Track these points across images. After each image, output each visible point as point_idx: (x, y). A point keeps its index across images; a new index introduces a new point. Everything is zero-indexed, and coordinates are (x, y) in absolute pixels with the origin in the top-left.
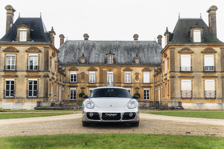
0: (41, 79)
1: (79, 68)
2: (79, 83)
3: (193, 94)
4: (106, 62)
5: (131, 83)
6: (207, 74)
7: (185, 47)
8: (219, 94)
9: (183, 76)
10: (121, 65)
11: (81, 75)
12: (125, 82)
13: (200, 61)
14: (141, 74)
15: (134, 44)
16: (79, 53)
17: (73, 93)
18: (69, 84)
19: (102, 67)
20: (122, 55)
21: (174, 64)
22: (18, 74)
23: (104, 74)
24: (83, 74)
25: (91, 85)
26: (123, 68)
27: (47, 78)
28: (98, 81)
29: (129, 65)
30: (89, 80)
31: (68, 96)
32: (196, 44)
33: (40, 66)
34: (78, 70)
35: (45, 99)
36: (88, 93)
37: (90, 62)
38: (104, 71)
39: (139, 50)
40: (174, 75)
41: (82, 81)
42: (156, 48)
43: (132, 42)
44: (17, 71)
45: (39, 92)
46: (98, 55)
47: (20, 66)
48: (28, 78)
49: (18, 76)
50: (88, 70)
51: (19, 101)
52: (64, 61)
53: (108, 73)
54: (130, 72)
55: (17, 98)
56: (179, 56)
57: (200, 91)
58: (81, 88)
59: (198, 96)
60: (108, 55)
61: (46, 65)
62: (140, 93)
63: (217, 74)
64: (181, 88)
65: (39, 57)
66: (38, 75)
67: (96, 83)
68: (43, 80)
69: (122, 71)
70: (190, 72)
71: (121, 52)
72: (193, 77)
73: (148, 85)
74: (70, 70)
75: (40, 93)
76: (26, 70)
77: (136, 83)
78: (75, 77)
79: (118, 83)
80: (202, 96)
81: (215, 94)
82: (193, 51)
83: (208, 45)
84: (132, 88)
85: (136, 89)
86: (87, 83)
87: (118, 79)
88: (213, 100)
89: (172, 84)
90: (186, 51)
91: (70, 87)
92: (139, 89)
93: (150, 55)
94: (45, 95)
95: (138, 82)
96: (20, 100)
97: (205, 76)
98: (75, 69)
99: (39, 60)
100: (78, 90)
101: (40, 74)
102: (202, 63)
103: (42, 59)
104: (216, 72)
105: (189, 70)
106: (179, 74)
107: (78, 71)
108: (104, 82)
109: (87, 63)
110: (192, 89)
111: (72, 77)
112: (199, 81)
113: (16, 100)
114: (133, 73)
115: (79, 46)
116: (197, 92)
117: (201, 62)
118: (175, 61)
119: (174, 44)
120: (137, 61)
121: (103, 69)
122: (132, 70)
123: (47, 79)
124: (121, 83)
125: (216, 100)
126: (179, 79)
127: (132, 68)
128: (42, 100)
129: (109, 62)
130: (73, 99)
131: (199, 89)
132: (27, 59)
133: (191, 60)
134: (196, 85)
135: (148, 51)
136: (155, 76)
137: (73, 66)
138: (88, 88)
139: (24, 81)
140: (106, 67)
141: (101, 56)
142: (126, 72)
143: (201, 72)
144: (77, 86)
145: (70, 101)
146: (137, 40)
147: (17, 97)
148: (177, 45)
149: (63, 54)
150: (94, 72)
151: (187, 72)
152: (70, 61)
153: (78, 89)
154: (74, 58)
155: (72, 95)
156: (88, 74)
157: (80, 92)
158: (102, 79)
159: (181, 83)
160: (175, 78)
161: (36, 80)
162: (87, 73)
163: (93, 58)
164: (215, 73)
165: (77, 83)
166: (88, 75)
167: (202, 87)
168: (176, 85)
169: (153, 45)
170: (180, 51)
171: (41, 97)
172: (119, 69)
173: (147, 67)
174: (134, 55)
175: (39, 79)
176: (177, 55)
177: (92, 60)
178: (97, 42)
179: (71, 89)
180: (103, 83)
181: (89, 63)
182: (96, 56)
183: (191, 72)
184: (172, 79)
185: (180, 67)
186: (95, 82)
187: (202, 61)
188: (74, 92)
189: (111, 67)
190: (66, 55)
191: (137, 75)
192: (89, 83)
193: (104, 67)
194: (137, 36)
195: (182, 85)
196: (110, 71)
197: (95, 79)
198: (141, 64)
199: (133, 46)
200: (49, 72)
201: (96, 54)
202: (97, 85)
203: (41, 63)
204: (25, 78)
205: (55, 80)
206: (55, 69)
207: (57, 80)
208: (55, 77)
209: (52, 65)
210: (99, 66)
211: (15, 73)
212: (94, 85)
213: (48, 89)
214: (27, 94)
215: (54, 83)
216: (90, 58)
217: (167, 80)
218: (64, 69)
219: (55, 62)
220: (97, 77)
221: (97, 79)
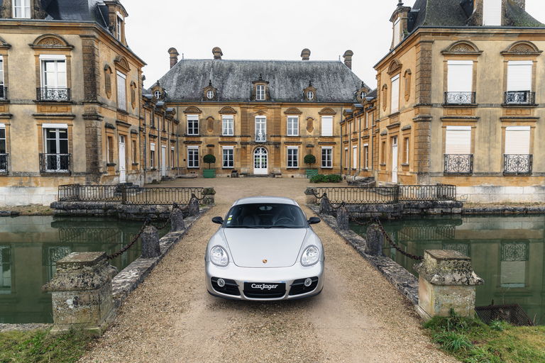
0: (77, 124)
1: (204, 109)
2: (204, 136)
3: (475, 162)
4: (252, 96)
5: (300, 137)
6: (513, 113)
7: (460, 38)
8: (538, 163)
9: (453, 116)
10: (282, 103)
11: (207, 121)
12: (288, 135)
13: (497, 76)
14: (316, 120)
15: (304, 66)
16: (203, 81)
17: (194, 155)
18: (185, 139)
19: (246, 106)
20: (282, 86)
21: (430, 84)
22: (14, 109)
23: (249, 119)
24: (210, 119)
25: (225, 140)
26: (284, 109)
27: (95, 121)
28: (239, 133)
29: (294, 104)
30: (221, 130)
31: (185, 160)
32: (489, 31)
33: (72, 89)
34: (200, 112)
35: (91, 177)
36: (220, 153)
37: (224, 97)
38: (250, 114)
39: (312, 76)
40: (427, 115)
41: (210, 133)
42: (342, 74)
43: (299, 62)
44: (9, 101)
45: (75, 157)
46: (238, 84)
47: (16, 88)
48: (41, 121)
49: (15, 114)
50: (221, 113)
51: (21, 183)
52: (175, 95)
53: (256, 117)
54: (297, 116)
55: (16, 175)
56: (442, 64)
57: (492, 156)
58: (208, 146)
59: (486, 170)
60: (256, 84)
61: (88, 85)
62: (314, 154)
63: (539, 112)
64: (444, 147)
65: (69, 63)
66: (68, 114)
67: (235, 136)
68: (84, 127)
69: (282, 114)
70: (469, 105)
71: (280, 80)
72: (478, 118)
73: (330, 140)
74: (185, 112)
75: (77, 160)
76: (35, 98)
77: (307, 137)
78: (196, 125)
79: (274, 136)
80: (497, 168)
81: (531, 163)
82: (480, 49)
83: (520, 35)
84: (301, 146)
85: (307, 147)
86: (218, 136)
87: (275, 127)
88: (524, 179)
89: (422, 138)
90: (462, 49)
91: (187, 143)
92: (313, 147)
93: (333, 86)
94: (89, 166)
95: (312, 134)
96: (25, 180)
97: (508, 116)
98: (195, 111)
99: (69, 71)
100: (202, 150)
101: (75, 109)
102: (502, 81)
103: (77, 70)
104: (536, 105)
105: (469, 101)
106: (442, 112)
107: (201, 114)
108: (250, 135)
109: (218, 99)
110: (473, 149)
111: (190, 125)
112: (492, 129)
113: (13, 181)
114: (302, 118)
115: (204, 68)
116: (486, 158)
117: (499, 80)
118: (433, 78)
119: (432, 30)
120: (310, 96)
121: (248, 110)
122: (300, 113)
123: (93, 125)
124: (280, 136)
125: (532, 179)
126: (442, 124)
127: (300, 109)
128: (83, 181)
129: (259, 97)
130: (194, 167)
131: (489, 150)
132: (34, 69)
133: (475, 73)
134: (482, 140)
135: (328, 78)
136: (342, 123)
137: (192, 105)
138: (220, 145)
139: (31, 129)
140: (253, 106)
141: (243, 86)
142: (289, 116)
143: (496, 106)
144: (200, 142)
145: (188, 169)
146: (308, 59)
147: (14, 173)
148: (438, 34)
149: (175, 84)
150: (231, 116)
151: (463, 105)
152: (187, 95)
153: (201, 148)
154: (194, 89)
155: (191, 158)
156: (220, 119)
157: (206, 153)
158: (247, 129)
159: (444, 134)
160: (430, 121)
161: (65, 126)
162: (218, 117)
163: (228, 90)
164: (532, 110)
165: (200, 136)
166: (219, 121)
167: (499, 146)
168: (434, 140)
169: (337, 69)
170: (448, 48)
171: (79, 171)
172: (277, 110)
173: (328, 107)
174: (303, 85)
175: (73, 123)
176: (438, 60)
177: (228, 93)
178: (238, 62)
179: (190, 147)
180: (247, 137)
181: (221, 99)
182: (235, 87)
183: (473, 105)
184: (424, 125)
185: (446, 93)
186: (233, 135)
187: (502, 77)
188: (195, 153)
189: (261, 106)
190: (179, 84)
191: (310, 121)
192: (221, 136)
193: (249, 106)
194: (307, 52)
195: (447, 139)
196: (261, 113)
197: (233, 129)
198: (317, 102)
199: (301, 69)
200: (101, 104)
201: (235, 83)
202: (237, 139)
203: (76, 80)
204: (33, 121)
205: (131, 128)
206: (129, 102)
207: (140, 128)
208: (130, 121)
209: (118, 91)
210: (240, 104)
211: (6, 107)
212: (231, 140)
213: (99, 152)
214: (42, 163)
215: (129, 135)
216: (224, 91)
217: (402, 127)
218: (174, 110)
219: (131, 85)
220: (236, 125)
221: (236, 129)
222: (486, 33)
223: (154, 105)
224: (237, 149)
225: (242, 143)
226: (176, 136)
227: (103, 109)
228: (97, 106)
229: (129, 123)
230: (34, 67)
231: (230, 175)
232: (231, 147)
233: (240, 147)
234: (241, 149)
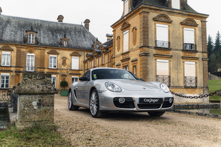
3: (171, 80)
4: (25, 40)
5: (57, 69)
6: (187, 54)
7: (162, 13)
8: (200, 81)
9: (160, 54)
10: (46, 46)
12: (49, 68)
13: (180, 35)
14: (68, 59)
15: (59, 25)
19: (20, 46)
20: (45, 36)
21: (148, 35)
23: (22, 55)
25: (3, 69)
26: (47, 51)
28: (14, 64)
29: (55, 48)
30: (1, 62)
32: (175, 11)
37: (3, 39)
38: (23, 52)
39: (65, 32)
40: (147, 52)
42: (84, 32)
43: (56, 23)
46: (14, 32)
50: (1, 50)
53: (27, 54)
54: (56, 56)
56: (154, 25)
57: (179, 77)
59: (176, 85)
60: (28, 33)
62: (67, 80)
63: (198, 55)
64: (156, 71)
67: (11, 67)
69: (46, 54)
70: (167, 48)
71: (44, 32)
72: (172, 56)
73: (77, 72)
77: (62, 69)
79: (40, 68)
80: (182, 84)
81: (196, 82)
82: (171, 20)
83: (189, 15)
84: (58, 75)
85: (62, 76)
87: (41, 61)
88: (194, 90)
89: (145, 65)
90: (163, 19)
92: (66, 76)
93: (78, 39)
95: (65, 67)
97: (186, 56)
102: (182, 38)
104: (197, 51)
105: (167, 47)
106: (154, 51)
108: (23, 66)
110: (170, 73)
112: (178, 63)
114: (59, 57)
116: (176, 78)
117: (181, 37)
118: (149, 32)
119: (148, 6)
120: (65, 44)
121: (22, 49)
122: (58, 54)
124: (44, 68)
125: (197, 90)
126: (154, 58)
127: (58, 51)
129: (30, 42)
131: (178, 74)
133: (169, 32)
134: (174, 68)
135: (75, 34)
136: (85, 62)
140: (26, 47)
141: (18, 34)
142: (51, 56)
143: (180, 50)
146: (62, 21)
148: (151, 9)
150: (9, 53)
151: (164, 48)
158: (20, 62)
159: (156, 64)
160: (149, 56)
163: (7, 35)
164: (195, 54)
167: (182, 71)
168: (150, 67)
169: (80, 29)
170: (156, 17)
172: (42, 51)
173: (76, 51)
174: (59, 37)
176: (151, 23)
177: (7, 37)
178: (14, 18)
180: (21, 67)
182: (12, 34)
183: (169, 49)
184: (145, 58)
185: (156, 41)
186: (9, 66)
187: (181, 36)
189: (32, 48)
191: (64, 59)
192: (1, 66)
193: (22, 47)
194: (61, 17)
195: (157, 67)
196: (31, 52)
197: (9, 61)
198: (69, 48)
199: (58, 27)
201: (12, 31)
202: (12, 69)
210: (16, 45)
212: (8, 69)
216: (3, 35)
217: (131, 60)
220: (12, 59)
221: (12, 61)
222: (173, 12)
224: (12, 76)
225: (16, 72)
231: (6, 94)
232: (8, 74)
233: (14, 74)
234: (15, 76)
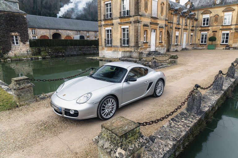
0: (132, 25)
1: (213, 11)
2: (211, 26)
11: (214, 17)
17: (204, 37)
18: (200, 29)
24: (216, 16)
25: (224, 28)
27: (137, 24)
28: (234, 23)
30: (223, 22)
31: (199, 40)
33: (131, 10)
34: (211, 12)
35: (135, 48)
36: (220, 36)
37: (227, 1)
41: (215, 24)
44: (112, 19)
47: (114, 13)
48: (121, 25)
49: (114, 24)
50: (223, 11)
51: (115, 50)
52: (198, 5)
55: (114, 47)
58: (213, 32)
61: (136, 8)
66: (129, 21)
68: (134, 26)
74: (202, 14)
75: (131, 41)
78: (208, 20)
86: (220, 26)
91: (201, 31)
94: (135, 43)
96: (116, 49)
98: (208, 12)
100: (209, 34)
101: (132, 19)
107: (211, 14)
109: (223, 4)
111: (204, 21)
113: (113, 49)
128: (132, 50)
130: (204, 43)
137: (207, 9)
138: (220, 31)
139: (118, 29)
144: (209, 30)
145: (200, 44)
147: (114, 46)
150: (231, 13)
152: (204, 4)
153: (209, 33)
155: (202, 38)
156: (223, 16)
157: (212, 35)
161: (128, 27)
162: (221, 14)
165: (209, 26)
171: (132, 45)
175: (130, 25)
179: (203, 33)
181: (225, 3)
186: (230, 24)
188: (205, 36)
192: (222, 26)
197: (231, 20)
200: (141, 16)
202: (232, 27)
203: (132, 6)
204: (118, 26)
205: (159, 25)
206: (159, 13)
207: (165, 25)
208: (159, 22)
209: (152, 8)
211: (112, 21)
212: (229, 27)
213: (139, 37)
214: (121, 42)
215: (158, 29)
218: (195, 13)
219: (161, 4)
220: (233, 18)
221: (233, 20)
223: (180, 12)
224: (232, 33)
225: (235, 29)
226: (195, 27)
227: (142, 18)
228: (139, 17)
229: (158, 23)
230: (119, 3)
231: (224, 48)
232: (228, 32)
233: (234, 31)
234: (235, 33)
